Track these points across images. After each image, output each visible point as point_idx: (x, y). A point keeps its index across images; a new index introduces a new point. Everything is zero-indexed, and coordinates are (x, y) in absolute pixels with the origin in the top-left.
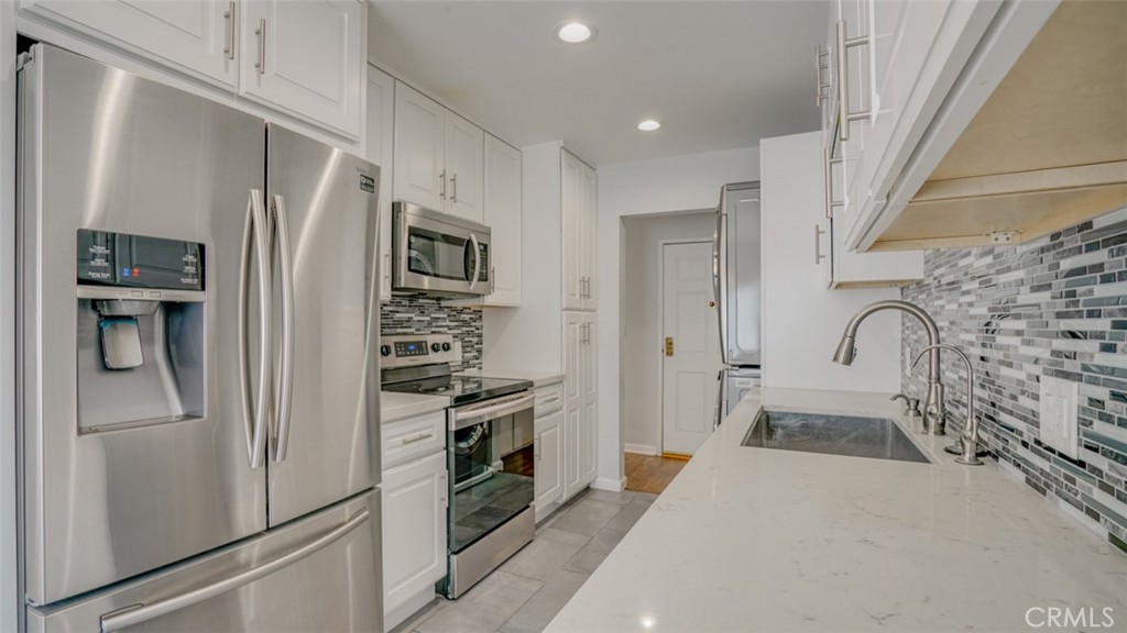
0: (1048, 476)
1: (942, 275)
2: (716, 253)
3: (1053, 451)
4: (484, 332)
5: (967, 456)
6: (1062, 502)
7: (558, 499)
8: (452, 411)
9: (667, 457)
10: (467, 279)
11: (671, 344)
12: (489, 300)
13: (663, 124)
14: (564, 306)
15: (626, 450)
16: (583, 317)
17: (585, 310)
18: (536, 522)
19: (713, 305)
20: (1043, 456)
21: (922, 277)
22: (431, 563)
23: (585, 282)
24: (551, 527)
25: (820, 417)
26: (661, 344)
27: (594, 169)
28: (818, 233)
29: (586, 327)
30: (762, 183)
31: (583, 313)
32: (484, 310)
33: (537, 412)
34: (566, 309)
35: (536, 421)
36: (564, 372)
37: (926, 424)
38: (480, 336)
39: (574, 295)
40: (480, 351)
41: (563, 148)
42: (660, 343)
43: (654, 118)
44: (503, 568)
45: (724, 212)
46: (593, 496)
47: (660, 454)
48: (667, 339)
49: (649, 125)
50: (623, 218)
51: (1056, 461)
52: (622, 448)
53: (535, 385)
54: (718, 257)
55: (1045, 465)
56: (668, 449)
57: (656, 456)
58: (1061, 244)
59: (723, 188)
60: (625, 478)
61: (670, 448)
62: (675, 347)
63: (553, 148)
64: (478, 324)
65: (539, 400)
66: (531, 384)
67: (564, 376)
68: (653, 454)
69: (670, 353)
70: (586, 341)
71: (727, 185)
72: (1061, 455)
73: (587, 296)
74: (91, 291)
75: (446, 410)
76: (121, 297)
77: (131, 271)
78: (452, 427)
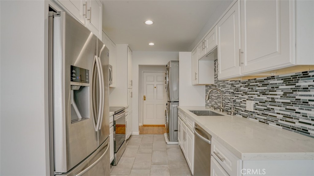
0: (247, 115)
1: (220, 84)
3: (248, 111)
5: (232, 114)
6: (250, 118)
8: (115, 115)
9: (144, 126)
11: (145, 97)
13: (155, 44)
16: (131, 90)
20: (246, 112)
21: (214, 84)
23: (132, 81)
25: (197, 111)
27: (132, 52)
28: (196, 74)
29: (132, 93)
34: (129, 88)
35: (126, 118)
36: (128, 105)
37: (220, 110)
39: (129, 85)
41: (128, 46)
42: (142, 97)
43: (153, 42)
44: (122, 156)
46: (132, 137)
47: (142, 125)
49: (151, 44)
50: (139, 65)
51: (249, 113)
55: (247, 114)
56: (145, 124)
58: (250, 81)
60: (139, 131)
62: (146, 98)
63: (125, 46)
66: (125, 108)
68: (141, 125)
70: (131, 97)
71: (171, 61)
72: (250, 111)
73: (132, 85)
74: (72, 83)
75: (113, 115)
76: (77, 85)
77: (79, 78)
78: (115, 120)
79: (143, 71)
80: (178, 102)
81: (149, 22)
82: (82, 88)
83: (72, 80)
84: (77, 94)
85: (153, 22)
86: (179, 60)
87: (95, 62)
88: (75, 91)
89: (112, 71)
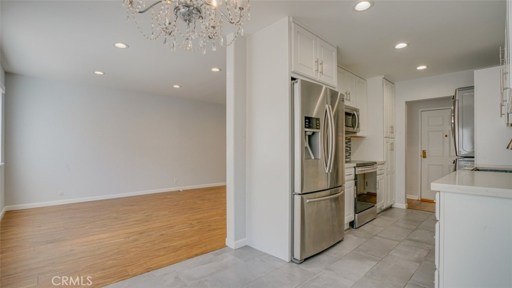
2: (453, 114)
4: (352, 146)
7: (382, 207)
8: (356, 168)
9: (423, 201)
10: (353, 127)
11: (425, 153)
12: (358, 134)
13: (428, 67)
14: (385, 136)
15: (408, 198)
16: (391, 141)
17: (391, 138)
18: (377, 212)
19: (446, 136)
22: (350, 214)
23: (392, 127)
24: (381, 215)
26: (420, 153)
27: (394, 84)
29: (392, 144)
30: (475, 88)
31: (391, 139)
32: (352, 138)
33: (378, 173)
34: (386, 137)
35: (377, 176)
36: (385, 160)
38: (350, 148)
39: (388, 132)
40: (350, 153)
41: (384, 78)
45: (457, 99)
47: (420, 199)
48: (423, 151)
49: (422, 68)
50: (406, 102)
52: (406, 196)
53: (377, 163)
54: (454, 116)
57: (418, 200)
59: (456, 90)
60: (407, 204)
61: (424, 197)
62: (427, 154)
63: (380, 79)
64: (349, 143)
65: (378, 169)
66: (376, 163)
67: (385, 162)
68: (416, 199)
69: (424, 157)
70: (392, 150)
71: (459, 88)
73: (393, 133)
74: (307, 130)
75: (355, 167)
76: (310, 131)
77: (315, 126)
78: (357, 173)
79: (420, 110)
80: (473, 157)
81: (401, 46)
82: (314, 133)
83: (306, 127)
84: (310, 138)
85: (406, 43)
86: (475, 85)
87: (326, 111)
88: (309, 136)
89: (358, 116)
